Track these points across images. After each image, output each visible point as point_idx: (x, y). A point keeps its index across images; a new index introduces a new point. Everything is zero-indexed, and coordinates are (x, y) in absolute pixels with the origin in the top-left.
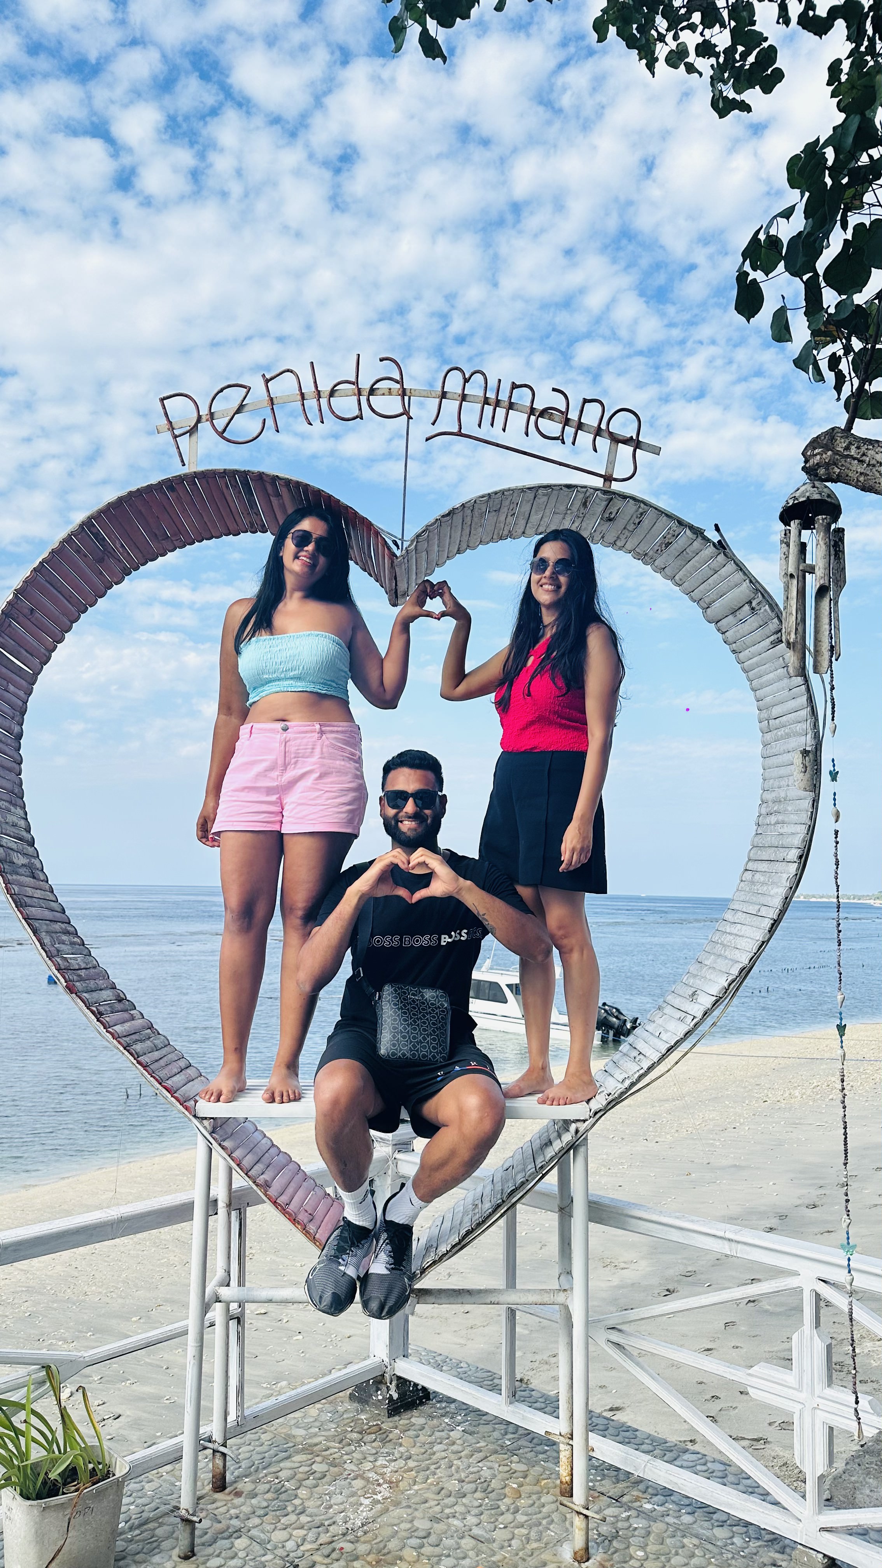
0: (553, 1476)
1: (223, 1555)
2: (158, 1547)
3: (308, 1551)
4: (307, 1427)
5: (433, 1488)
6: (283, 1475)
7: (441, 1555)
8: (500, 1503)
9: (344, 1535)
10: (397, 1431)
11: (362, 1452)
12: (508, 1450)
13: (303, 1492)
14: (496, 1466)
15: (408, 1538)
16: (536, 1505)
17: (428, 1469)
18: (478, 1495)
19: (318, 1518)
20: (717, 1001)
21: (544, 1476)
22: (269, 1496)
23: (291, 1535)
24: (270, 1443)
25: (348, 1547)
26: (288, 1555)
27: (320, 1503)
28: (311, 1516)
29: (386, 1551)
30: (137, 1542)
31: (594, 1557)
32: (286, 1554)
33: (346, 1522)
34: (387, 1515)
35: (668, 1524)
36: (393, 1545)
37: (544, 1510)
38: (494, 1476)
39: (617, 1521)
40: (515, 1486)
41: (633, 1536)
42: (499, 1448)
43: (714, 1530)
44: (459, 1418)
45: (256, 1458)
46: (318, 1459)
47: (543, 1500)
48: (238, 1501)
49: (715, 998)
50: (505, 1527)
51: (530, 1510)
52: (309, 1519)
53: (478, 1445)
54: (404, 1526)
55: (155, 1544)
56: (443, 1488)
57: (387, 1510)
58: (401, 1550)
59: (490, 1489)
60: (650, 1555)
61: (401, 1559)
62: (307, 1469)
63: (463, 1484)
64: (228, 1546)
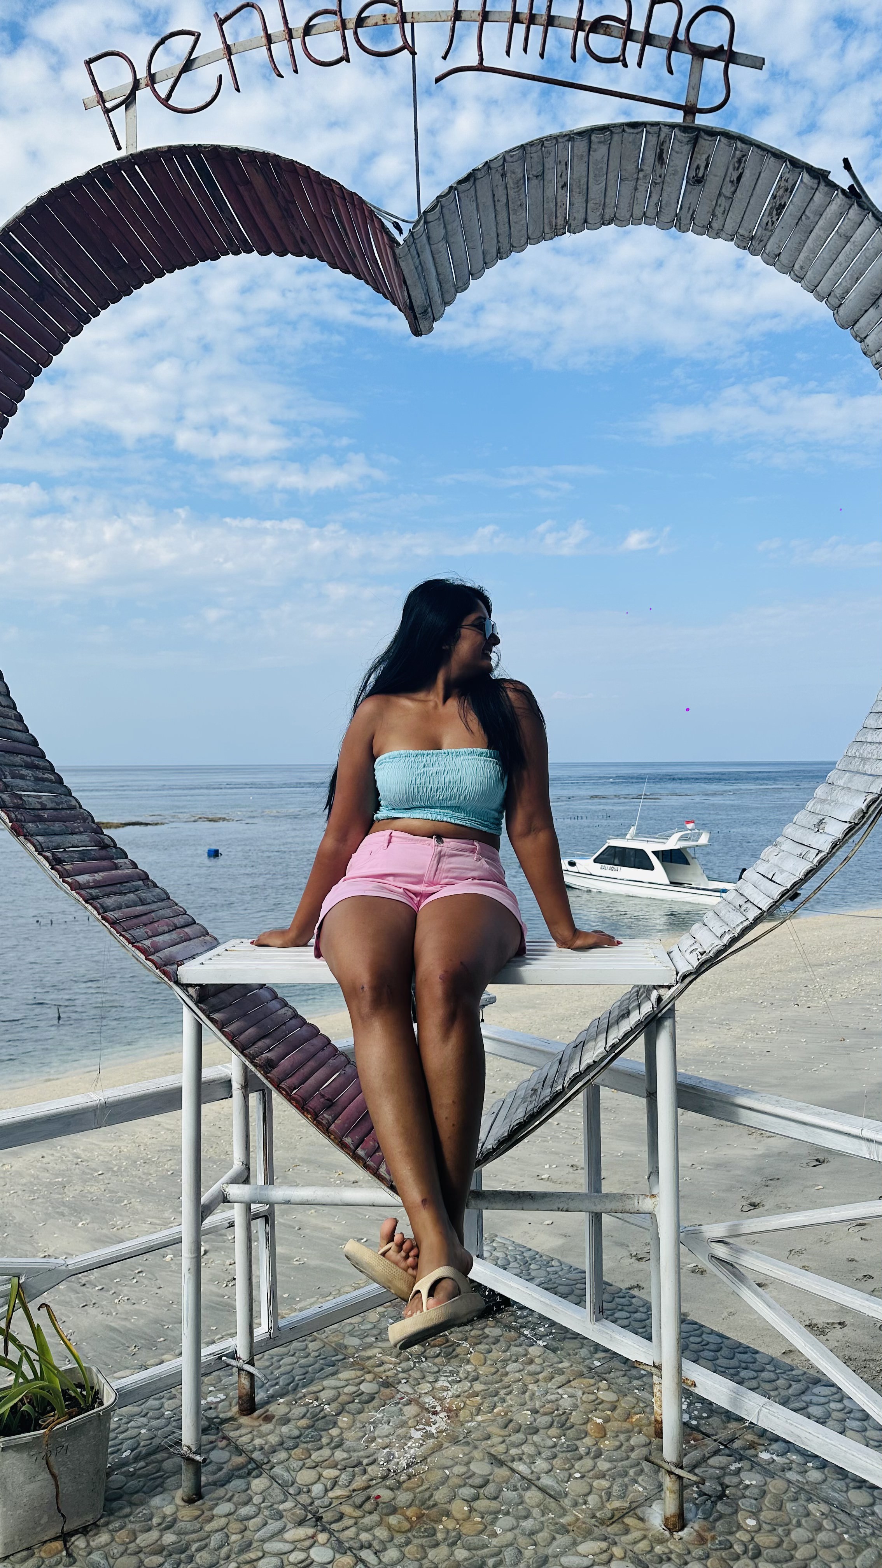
0: (648, 1409)
1: (235, 1499)
2: (161, 1485)
3: (337, 1498)
4: (363, 1336)
5: (499, 1419)
6: (324, 1396)
7: (499, 1512)
8: (578, 1443)
9: (384, 1478)
10: (466, 1344)
11: (422, 1370)
12: (596, 1373)
13: (344, 1420)
14: (580, 1393)
15: (460, 1486)
16: (623, 1448)
17: (497, 1394)
18: (553, 1431)
19: (356, 1454)
20: (850, 829)
21: (637, 1409)
22: (304, 1422)
23: (320, 1475)
24: (317, 1354)
25: (385, 1494)
26: (312, 1503)
27: (362, 1434)
28: (348, 1451)
29: (431, 1503)
30: (140, 1476)
31: (691, 1524)
32: (309, 1501)
33: (388, 1461)
34: (440, 1453)
35: (789, 1481)
36: (440, 1495)
37: (633, 1455)
38: (575, 1407)
39: (724, 1475)
40: (600, 1421)
41: (744, 1497)
42: (585, 1370)
43: (849, 1493)
44: (542, 1329)
45: (298, 1371)
46: (368, 1377)
47: (632, 1442)
48: (267, 1427)
49: (848, 825)
50: (582, 1477)
51: (616, 1455)
52: (345, 1455)
53: (560, 1366)
54: (459, 1469)
55: (159, 1481)
56: (511, 1421)
57: (440, 1447)
58: (450, 1502)
59: (568, 1424)
60: (764, 1525)
61: (448, 1514)
62: (354, 1389)
63: (536, 1416)
64: (244, 1487)
